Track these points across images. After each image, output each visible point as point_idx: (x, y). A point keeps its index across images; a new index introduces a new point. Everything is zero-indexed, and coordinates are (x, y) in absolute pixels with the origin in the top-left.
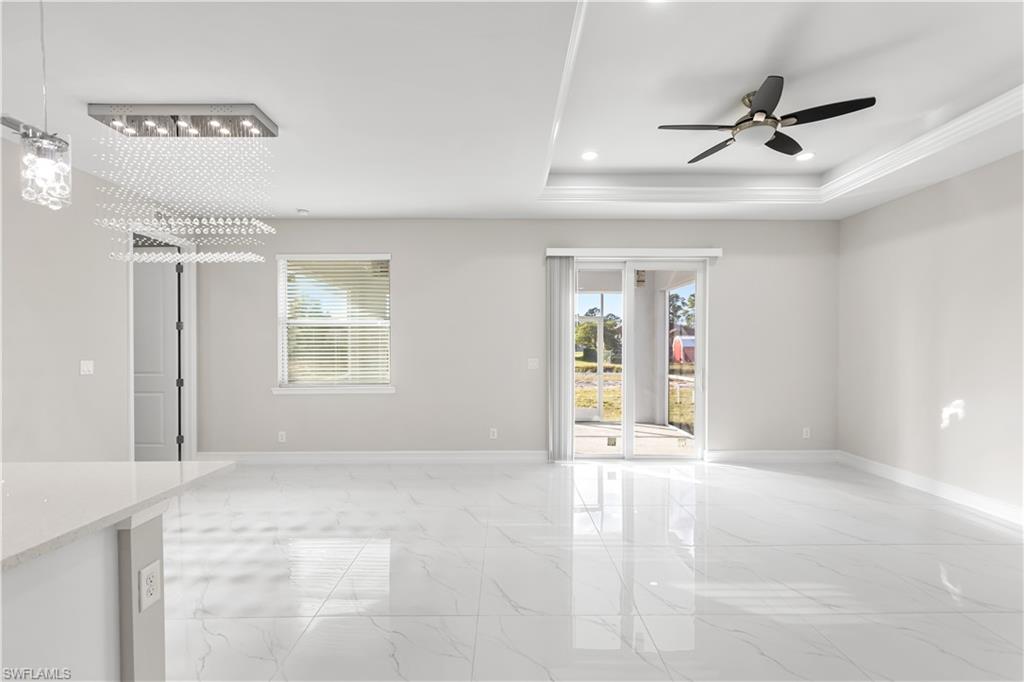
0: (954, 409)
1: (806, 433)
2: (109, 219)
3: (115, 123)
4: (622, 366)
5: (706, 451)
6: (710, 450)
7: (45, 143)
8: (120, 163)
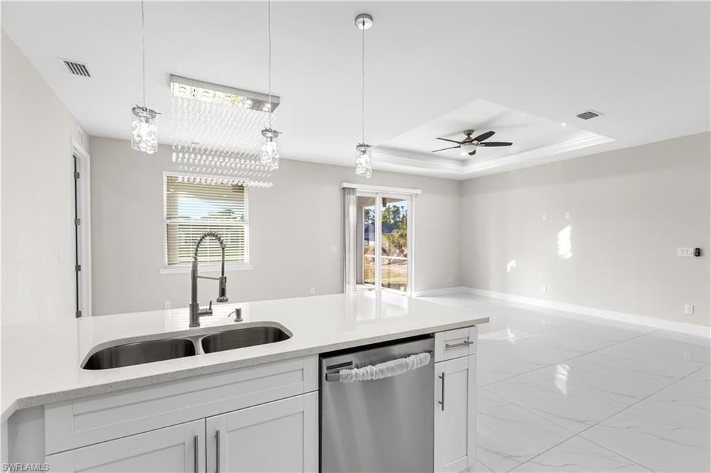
0: (512, 264)
1: (450, 280)
5: (413, 292)
6: (415, 291)
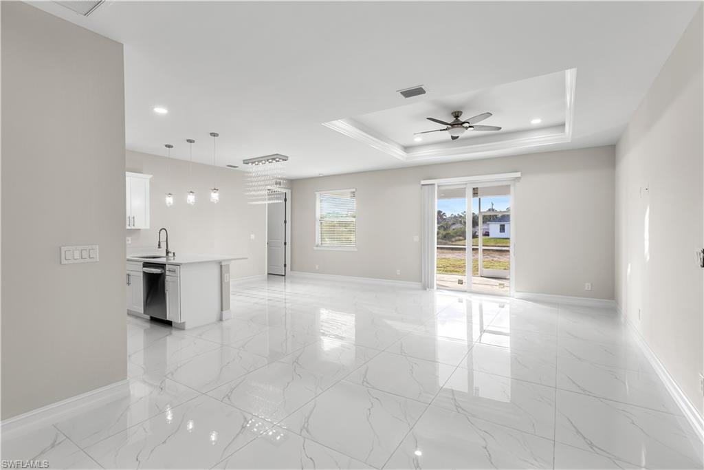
1: (588, 286)
4: (466, 247)
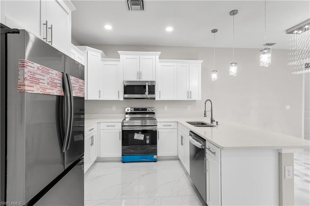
2: (292, 62)
3: (294, 32)
7: (265, 51)
8: (296, 44)
